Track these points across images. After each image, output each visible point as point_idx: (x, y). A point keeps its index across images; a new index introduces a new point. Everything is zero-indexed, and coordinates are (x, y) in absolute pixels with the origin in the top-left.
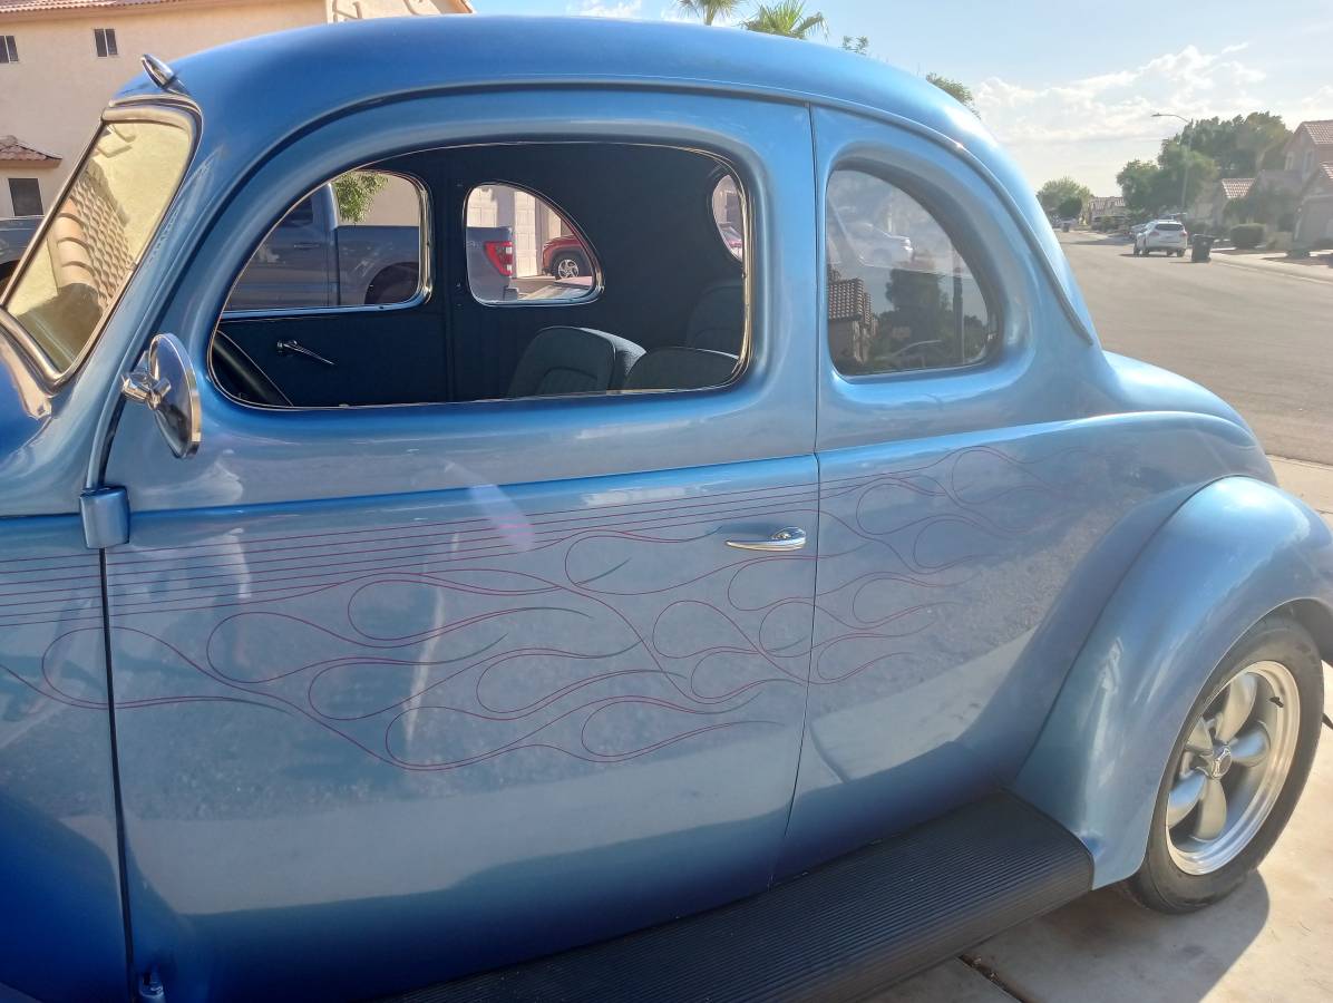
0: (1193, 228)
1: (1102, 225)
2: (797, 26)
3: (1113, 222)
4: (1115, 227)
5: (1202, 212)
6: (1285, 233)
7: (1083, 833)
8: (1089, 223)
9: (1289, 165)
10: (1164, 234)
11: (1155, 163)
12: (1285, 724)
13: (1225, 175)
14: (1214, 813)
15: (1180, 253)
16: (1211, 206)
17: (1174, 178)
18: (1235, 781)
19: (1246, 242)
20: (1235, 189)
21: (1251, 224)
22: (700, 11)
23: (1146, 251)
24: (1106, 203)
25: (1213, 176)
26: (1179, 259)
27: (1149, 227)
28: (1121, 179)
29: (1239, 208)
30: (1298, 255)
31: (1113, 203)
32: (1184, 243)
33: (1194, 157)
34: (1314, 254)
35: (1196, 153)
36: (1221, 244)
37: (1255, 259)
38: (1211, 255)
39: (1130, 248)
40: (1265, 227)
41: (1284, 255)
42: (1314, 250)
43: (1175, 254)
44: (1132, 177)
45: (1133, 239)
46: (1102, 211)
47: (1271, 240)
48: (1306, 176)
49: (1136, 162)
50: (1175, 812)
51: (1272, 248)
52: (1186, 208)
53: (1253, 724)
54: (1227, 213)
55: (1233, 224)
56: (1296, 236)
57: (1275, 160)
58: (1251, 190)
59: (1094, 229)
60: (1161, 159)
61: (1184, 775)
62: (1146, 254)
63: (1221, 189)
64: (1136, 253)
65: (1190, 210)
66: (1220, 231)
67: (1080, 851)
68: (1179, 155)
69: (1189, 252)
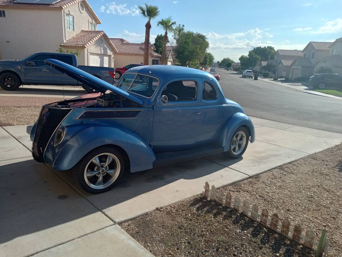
0: (255, 72)
1: (235, 70)
2: (170, 24)
3: (238, 69)
4: (239, 70)
5: (257, 68)
6: (273, 74)
7: (223, 146)
8: (233, 69)
9: (275, 59)
10: (248, 73)
11: (247, 56)
12: (245, 139)
13: (262, 60)
14: (237, 148)
15: (252, 77)
16: (259, 67)
17: (251, 60)
18: (240, 146)
19: (266, 76)
20: (264, 63)
21: (267, 72)
22: (148, 17)
23: (244, 77)
24: (237, 64)
25: (260, 60)
26: (251, 79)
27: (246, 71)
28: (240, 59)
29: (264, 68)
30: (275, 80)
31: (238, 64)
32: (253, 75)
33: (255, 55)
34: (279, 79)
35: (256, 55)
36: (261, 76)
37: (267, 80)
38: (258, 78)
39: (241, 76)
40: (270, 73)
41: (273, 79)
42: (279, 78)
43: (251, 78)
44: (242, 59)
45: (242, 74)
46: (236, 66)
47: (271, 76)
48: (278, 62)
49: (243, 55)
50: (232, 147)
51: (271, 78)
52: (254, 67)
53: (241, 139)
54: (262, 69)
55: (263, 72)
56: (276, 75)
57: (272, 58)
58: (267, 64)
59: (234, 70)
60: (249, 55)
61: (234, 143)
62: (245, 77)
63: (261, 63)
64: (243, 77)
65: (255, 67)
66: (261, 73)
67: (223, 148)
68: (252, 55)
69: (254, 77)
